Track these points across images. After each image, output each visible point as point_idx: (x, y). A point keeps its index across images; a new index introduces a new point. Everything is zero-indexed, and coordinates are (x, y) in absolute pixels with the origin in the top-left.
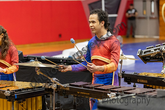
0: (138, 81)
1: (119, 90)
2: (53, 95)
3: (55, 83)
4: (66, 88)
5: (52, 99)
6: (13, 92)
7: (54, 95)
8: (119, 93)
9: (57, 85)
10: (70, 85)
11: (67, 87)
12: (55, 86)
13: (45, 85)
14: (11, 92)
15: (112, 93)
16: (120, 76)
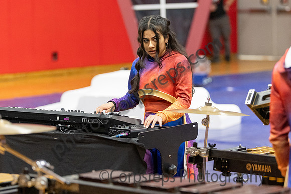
0: (249, 167)
4: (69, 185)
10: (81, 178)
12: (44, 181)
13: (19, 180)
16: (204, 156)
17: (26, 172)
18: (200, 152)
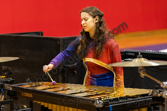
2: (164, 107)
6: (106, 103)
13: (152, 92)
17: (157, 88)
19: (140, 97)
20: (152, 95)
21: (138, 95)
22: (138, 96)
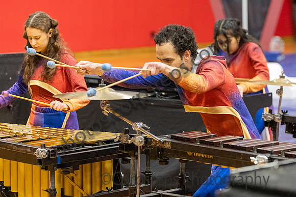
1: (275, 149)
2: (137, 159)
3: (142, 133)
4: (163, 143)
5: (135, 166)
6: (52, 151)
7: (139, 158)
8: (274, 156)
9: (145, 138)
10: (173, 137)
11: (166, 141)
12: (141, 139)
13: (120, 138)
14: (49, 151)
15: (260, 156)
16: (278, 121)
18: (275, 118)
19: (103, 144)
20: (119, 141)
21: (99, 141)
22: (100, 143)
